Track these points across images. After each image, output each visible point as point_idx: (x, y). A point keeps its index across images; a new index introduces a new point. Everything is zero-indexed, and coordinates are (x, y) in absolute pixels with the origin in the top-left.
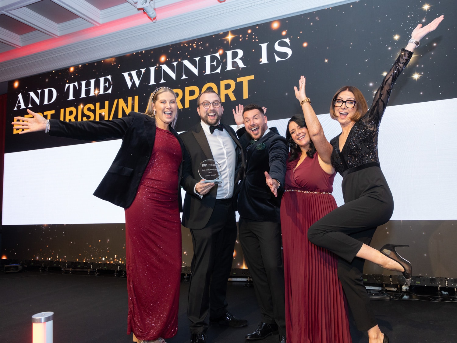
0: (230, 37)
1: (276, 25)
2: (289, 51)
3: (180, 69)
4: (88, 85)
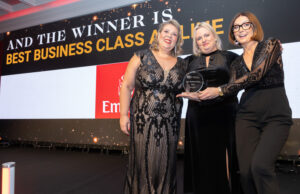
0: (135, 6)
2: (171, 16)
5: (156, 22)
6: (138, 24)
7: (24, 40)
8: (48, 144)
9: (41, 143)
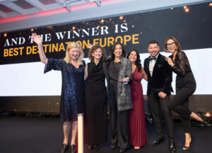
0: (102, 21)
1: (121, 18)
2: (126, 29)
3: (81, 33)
5: (116, 31)
6: (104, 32)
7: (18, 40)
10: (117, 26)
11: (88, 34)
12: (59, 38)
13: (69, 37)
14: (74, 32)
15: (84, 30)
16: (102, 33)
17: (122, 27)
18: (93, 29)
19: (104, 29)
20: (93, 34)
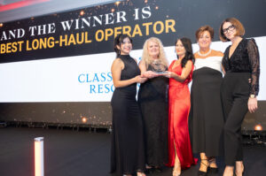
0: (118, 3)
2: (149, 13)
3: (92, 21)
4: (42, 28)
5: (137, 18)
6: (121, 19)
7: (17, 32)
8: (42, 124)
9: (35, 123)
10: (137, 10)
11: (100, 22)
12: (65, 28)
13: (77, 27)
14: (84, 20)
15: (95, 18)
16: (118, 21)
17: (144, 11)
18: (107, 16)
19: (121, 14)
20: (107, 23)
